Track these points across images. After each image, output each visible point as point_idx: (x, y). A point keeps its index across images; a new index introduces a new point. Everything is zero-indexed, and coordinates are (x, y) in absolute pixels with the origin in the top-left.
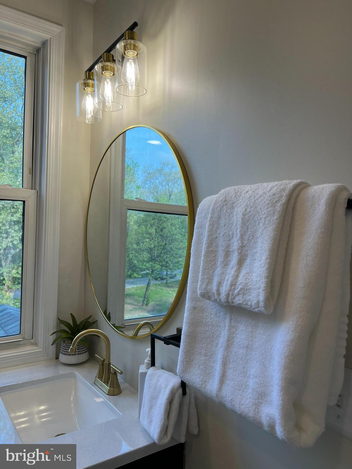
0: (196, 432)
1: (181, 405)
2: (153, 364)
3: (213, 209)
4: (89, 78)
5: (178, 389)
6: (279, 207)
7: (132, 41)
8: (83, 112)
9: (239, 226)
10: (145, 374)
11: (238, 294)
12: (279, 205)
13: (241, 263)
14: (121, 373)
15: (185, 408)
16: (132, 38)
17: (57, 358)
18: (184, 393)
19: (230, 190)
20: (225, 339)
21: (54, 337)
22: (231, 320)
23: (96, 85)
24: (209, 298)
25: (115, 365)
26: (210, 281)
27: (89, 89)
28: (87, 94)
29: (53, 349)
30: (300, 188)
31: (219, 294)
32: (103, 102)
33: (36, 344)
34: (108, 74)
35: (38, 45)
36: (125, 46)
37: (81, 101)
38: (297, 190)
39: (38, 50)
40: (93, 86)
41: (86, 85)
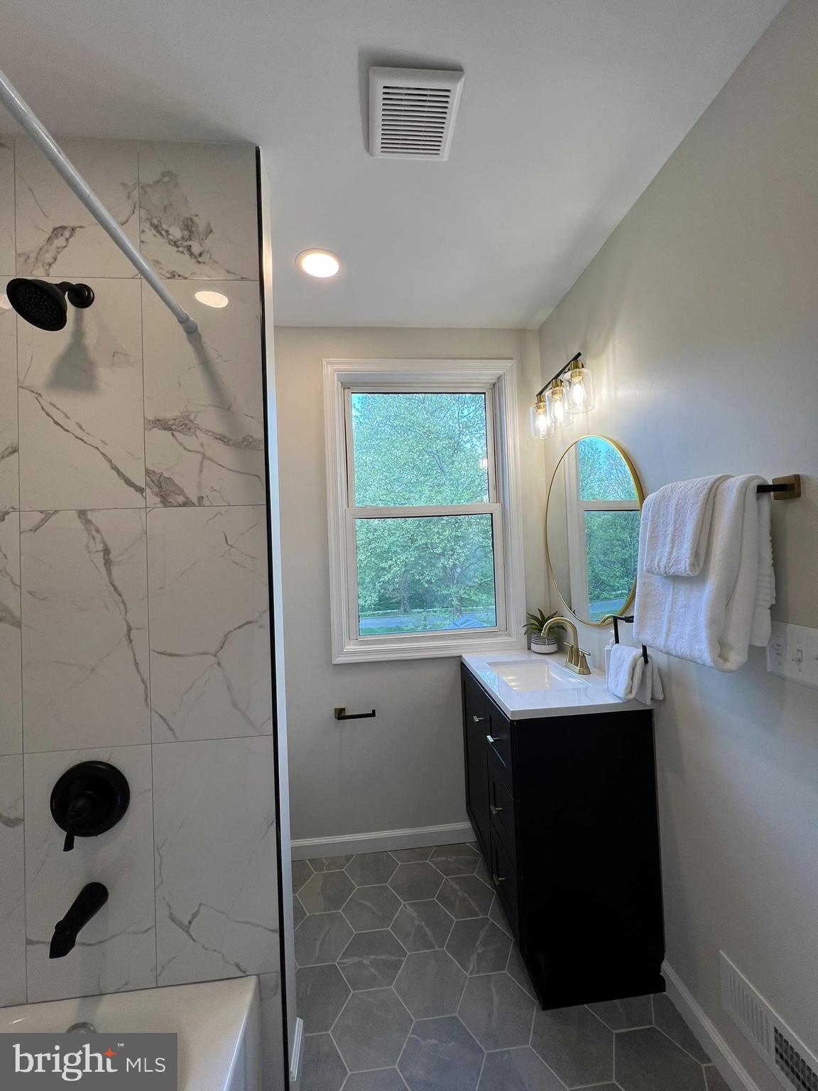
0: (661, 697)
1: (644, 674)
2: (617, 641)
3: (654, 503)
4: (541, 401)
5: (640, 657)
6: (701, 497)
7: (577, 370)
8: (537, 432)
9: (673, 515)
10: (609, 651)
11: (672, 566)
12: (701, 495)
13: (673, 542)
14: (589, 655)
15: (649, 674)
16: (577, 367)
17: (529, 649)
18: (646, 661)
19: (668, 486)
20: (670, 603)
21: (525, 628)
22: (673, 588)
23: (547, 406)
24: (653, 573)
25: (582, 648)
26: (653, 560)
27: (541, 411)
28: (540, 414)
29: (524, 639)
30: (720, 481)
31: (659, 568)
32: (555, 420)
33: (510, 636)
34: (557, 397)
35: (494, 381)
36: (571, 375)
37: (534, 421)
38: (718, 483)
39: (494, 385)
40: (545, 406)
41: (538, 407)
